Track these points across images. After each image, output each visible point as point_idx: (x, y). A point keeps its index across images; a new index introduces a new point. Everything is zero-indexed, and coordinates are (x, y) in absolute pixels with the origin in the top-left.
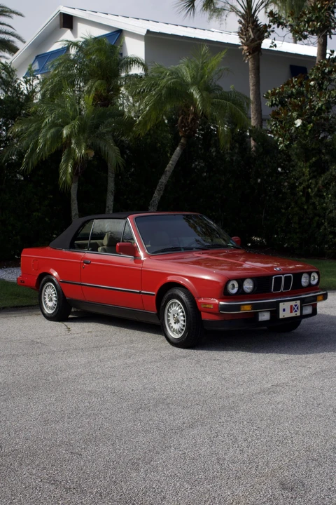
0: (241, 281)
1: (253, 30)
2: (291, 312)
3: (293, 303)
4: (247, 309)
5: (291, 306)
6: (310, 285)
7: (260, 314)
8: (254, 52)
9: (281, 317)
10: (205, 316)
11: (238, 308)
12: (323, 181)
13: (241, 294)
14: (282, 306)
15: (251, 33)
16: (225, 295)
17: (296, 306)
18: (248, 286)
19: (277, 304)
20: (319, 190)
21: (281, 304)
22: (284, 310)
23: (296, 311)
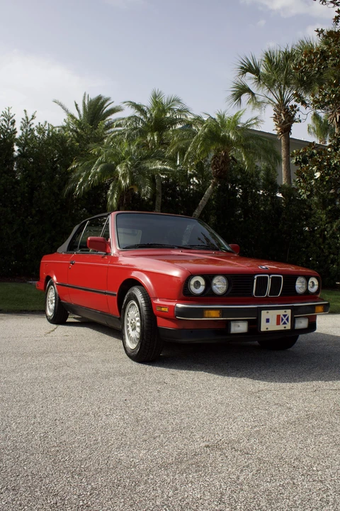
0: (209, 277)
1: (284, 115)
2: (278, 323)
3: (281, 312)
4: (213, 315)
5: (278, 316)
6: (307, 292)
7: (233, 324)
8: (285, 132)
9: (263, 329)
10: (162, 323)
11: (200, 312)
12: (337, 226)
13: (209, 295)
14: (264, 315)
15: (283, 118)
16: (186, 294)
17: (285, 316)
18: (220, 285)
19: (258, 312)
20: (334, 233)
21: (264, 313)
22: (268, 321)
23: (285, 323)
